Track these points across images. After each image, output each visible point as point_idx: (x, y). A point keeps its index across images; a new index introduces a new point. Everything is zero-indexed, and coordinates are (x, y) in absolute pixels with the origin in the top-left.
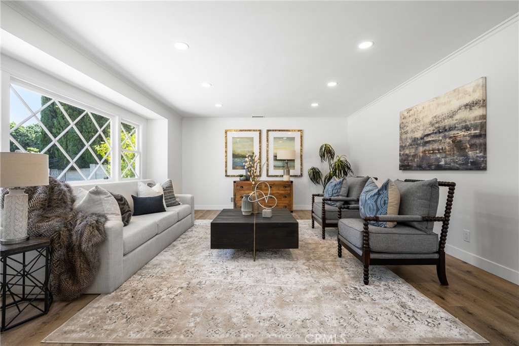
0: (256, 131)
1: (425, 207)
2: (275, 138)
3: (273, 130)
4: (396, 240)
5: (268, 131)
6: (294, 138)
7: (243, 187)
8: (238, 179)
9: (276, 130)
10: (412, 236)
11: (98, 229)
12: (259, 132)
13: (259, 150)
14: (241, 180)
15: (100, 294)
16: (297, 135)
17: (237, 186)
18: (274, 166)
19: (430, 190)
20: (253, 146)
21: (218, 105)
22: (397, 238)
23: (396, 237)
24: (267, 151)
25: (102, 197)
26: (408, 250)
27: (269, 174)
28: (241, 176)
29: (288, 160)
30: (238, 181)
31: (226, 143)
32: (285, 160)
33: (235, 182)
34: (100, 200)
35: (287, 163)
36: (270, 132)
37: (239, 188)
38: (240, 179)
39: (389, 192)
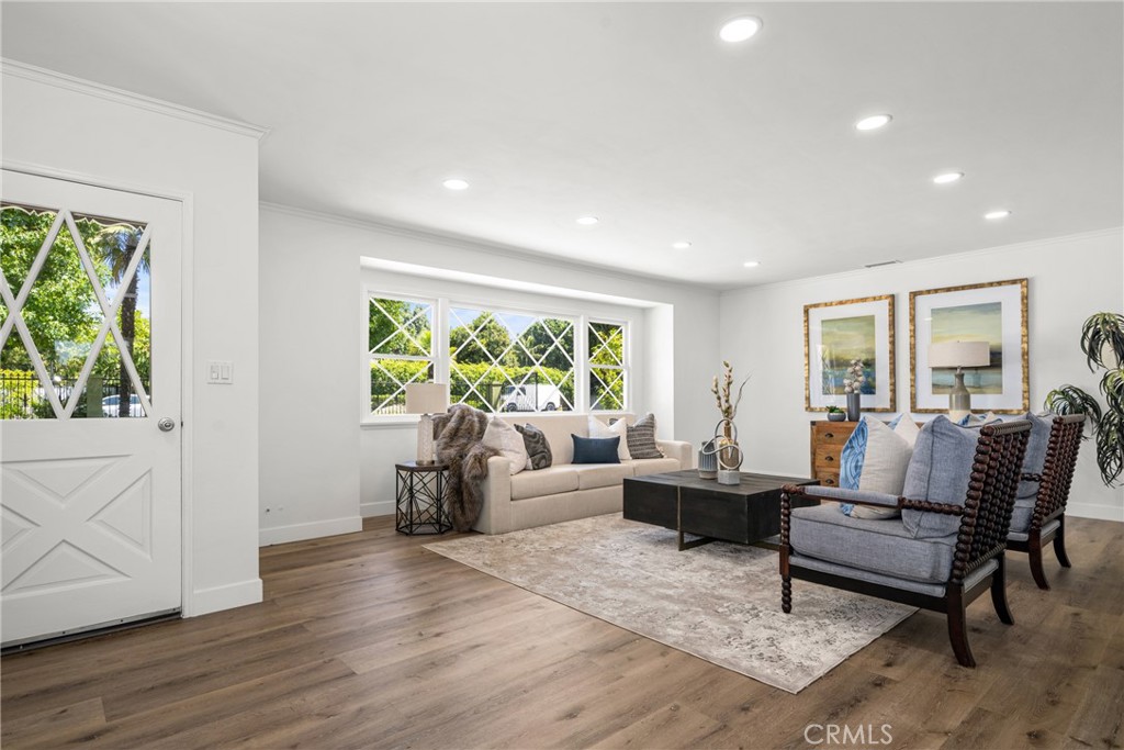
0: (880, 298)
1: (921, 480)
2: (935, 312)
3: (929, 292)
4: (837, 538)
5: (914, 295)
6: (1000, 304)
7: (831, 436)
8: (824, 417)
9: (936, 291)
10: (876, 536)
11: (480, 462)
12: (887, 301)
13: (887, 347)
14: (831, 420)
15: (482, 533)
16: (1010, 297)
17: (818, 432)
18: (934, 385)
19: (930, 442)
20: (874, 336)
21: (751, 264)
22: (840, 534)
23: (841, 532)
24: (913, 348)
25: (500, 429)
26: (862, 563)
27: (919, 407)
28: (832, 410)
29: (963, 368)
30: (824, 422)
31: (807, 335)
32: (956, 369)
33: (813, 423)
34: (499, 432)
35: (961, 377)
36: (919, 298)
37: (822, 436)
38: (829, 416)
39: (868, 444)
